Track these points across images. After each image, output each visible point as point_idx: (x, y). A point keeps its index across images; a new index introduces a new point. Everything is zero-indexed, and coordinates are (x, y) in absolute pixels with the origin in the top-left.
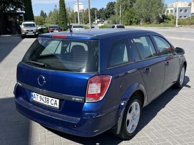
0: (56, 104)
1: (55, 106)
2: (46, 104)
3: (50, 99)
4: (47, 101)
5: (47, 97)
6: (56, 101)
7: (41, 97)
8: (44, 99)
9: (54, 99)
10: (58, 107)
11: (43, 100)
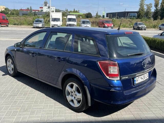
10: (148, 77)
11: (143, 78)
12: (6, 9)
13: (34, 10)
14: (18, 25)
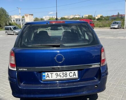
0: (75, 75)
1: (75, 77)
2: (65, 78)
3: (68, 72)
4: (65, 75)
5: (64, 72)
6: (74, 72)
7: (57, 74)
8: (61, 74)
9: (73, 72)
10: (77, 77)
11: (61, 76)
12: (101, 17)
13: (121, 15)
14: (102, 27)
